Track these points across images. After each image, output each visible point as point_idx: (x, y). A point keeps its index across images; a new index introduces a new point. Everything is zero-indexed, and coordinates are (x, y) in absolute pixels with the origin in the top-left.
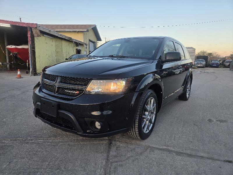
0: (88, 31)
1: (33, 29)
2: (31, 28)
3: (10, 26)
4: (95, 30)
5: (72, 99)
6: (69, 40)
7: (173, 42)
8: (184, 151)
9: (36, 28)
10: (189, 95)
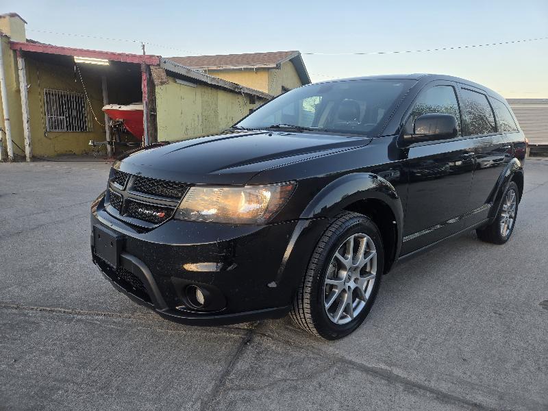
0: (278, 67)
1: (152, 67)
2: (148, 66)
3: (108, 64)
4: (297, 63)
5: (147, 230)
6: (234, 91)
7: (453, 87)
8: (433, 384)
9: (159, 65)
10: (511, 230)
